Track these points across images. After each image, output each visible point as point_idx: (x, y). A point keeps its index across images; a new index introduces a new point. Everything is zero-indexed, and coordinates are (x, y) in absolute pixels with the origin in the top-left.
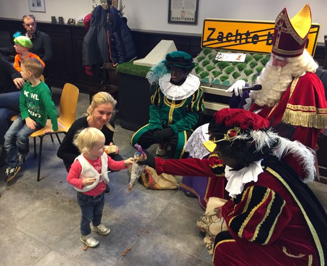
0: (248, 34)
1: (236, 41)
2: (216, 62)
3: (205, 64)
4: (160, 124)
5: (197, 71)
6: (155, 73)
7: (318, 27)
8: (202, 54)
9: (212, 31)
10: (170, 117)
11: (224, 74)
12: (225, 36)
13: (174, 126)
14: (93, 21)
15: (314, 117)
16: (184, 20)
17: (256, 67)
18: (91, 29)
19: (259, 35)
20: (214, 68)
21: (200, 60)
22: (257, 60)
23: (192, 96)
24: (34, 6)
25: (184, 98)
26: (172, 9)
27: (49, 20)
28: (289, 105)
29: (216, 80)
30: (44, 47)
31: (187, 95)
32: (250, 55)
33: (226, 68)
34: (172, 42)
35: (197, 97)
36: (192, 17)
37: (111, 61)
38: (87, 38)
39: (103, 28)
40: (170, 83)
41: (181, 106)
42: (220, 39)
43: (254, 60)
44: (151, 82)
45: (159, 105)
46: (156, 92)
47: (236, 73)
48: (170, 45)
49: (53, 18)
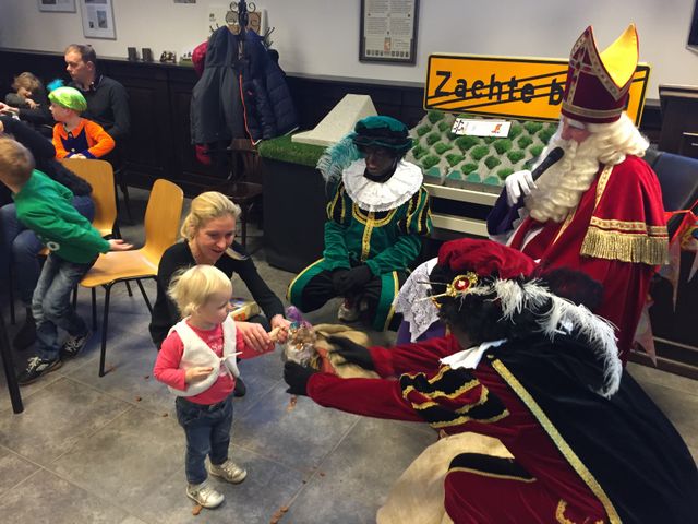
0: (513, 83)
1: (490, 95)
2: (453, 137)
3: (432, 140)
4: (346, 258)
5: (417, 154)
6: (334, 159)
7: (647, 69)
8: (425, 121)
9: (444, 77)
10: (364, 244)
11: (469, 160)
12: (469, 86)
13: (372, 263)
14: (211, 57)
15: (642, 243)
16: (390, 57)
17: (530, 146)
18: (208, 73)
19: (534, 85)
20: (450, 149)
21: (421, 133)
22: (532, 132)
23: (407, 203)
24: (92, 27)
25: (391, 207)
26: (366, 35)
27: (123, 55)
28: (595, 220)
29: (454, 172)
30: (113, 107)
31: (398, 201)
32: (518, 124)
33: (474, 147)
34: (366, 98)
35: (418, 204)
36: (405, 51)
37: (247, 136)
38: (199, 89)
39: (230, 71)
40: (364, 179)
41: (386, 223)
42: (461, 91)
43: (525, 133)
44: (327, 177)
45: (342, 221)
46: (337, 196)
47: (492, 158)
48: (363, 103)
49: (132, 51)
